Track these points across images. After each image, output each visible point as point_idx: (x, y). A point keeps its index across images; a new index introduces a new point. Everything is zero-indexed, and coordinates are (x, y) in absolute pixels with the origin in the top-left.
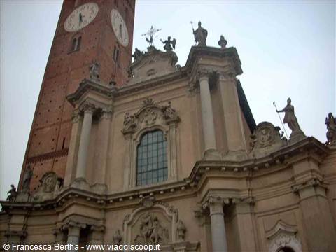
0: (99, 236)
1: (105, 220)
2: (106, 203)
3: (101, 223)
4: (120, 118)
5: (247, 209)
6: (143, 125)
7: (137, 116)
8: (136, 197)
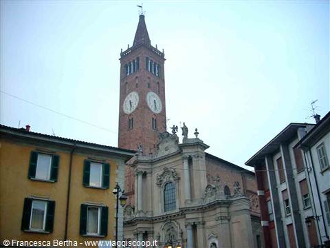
0: (151, 235)
1: (153, 228)
2: (153, 221)
3: (152, 229)
4: (155, 176)
5: (201, 226)
6: (165, 180)
7: (162, 175)
8: (163, 218)
